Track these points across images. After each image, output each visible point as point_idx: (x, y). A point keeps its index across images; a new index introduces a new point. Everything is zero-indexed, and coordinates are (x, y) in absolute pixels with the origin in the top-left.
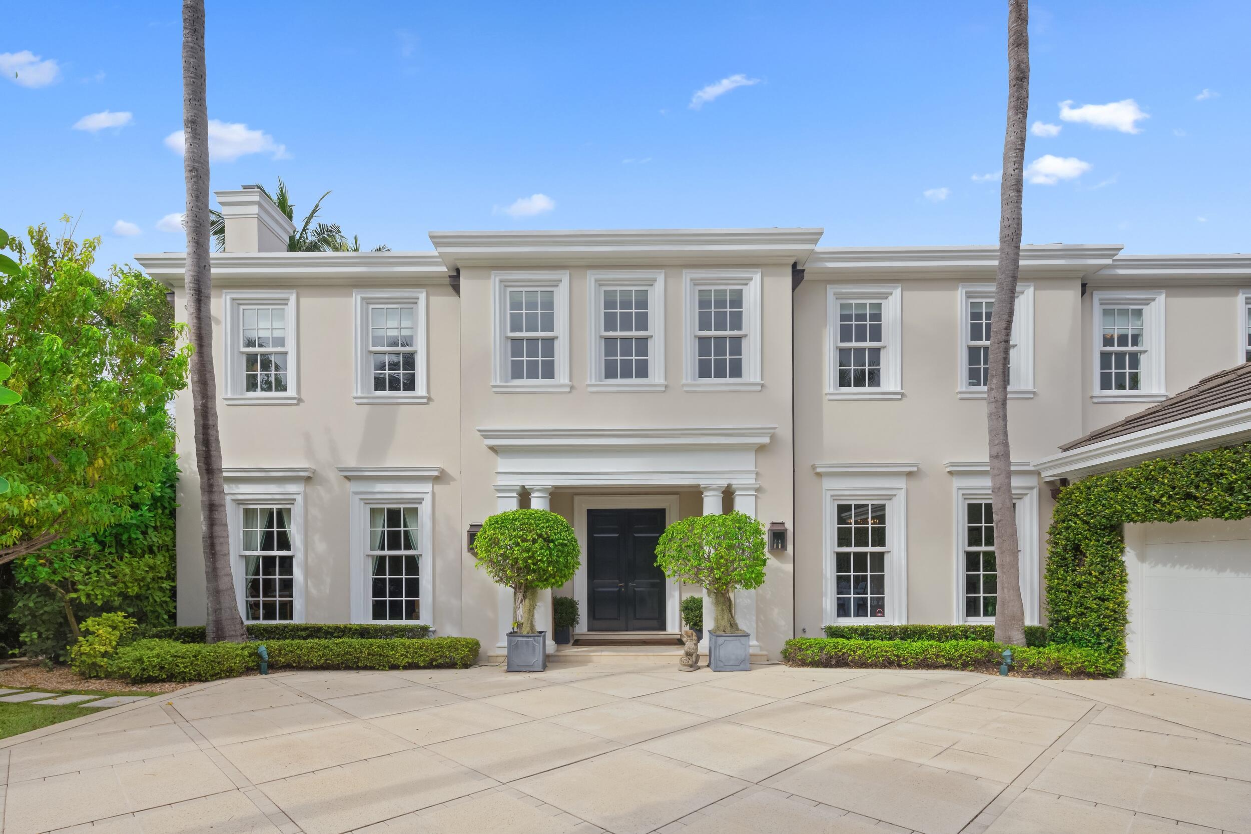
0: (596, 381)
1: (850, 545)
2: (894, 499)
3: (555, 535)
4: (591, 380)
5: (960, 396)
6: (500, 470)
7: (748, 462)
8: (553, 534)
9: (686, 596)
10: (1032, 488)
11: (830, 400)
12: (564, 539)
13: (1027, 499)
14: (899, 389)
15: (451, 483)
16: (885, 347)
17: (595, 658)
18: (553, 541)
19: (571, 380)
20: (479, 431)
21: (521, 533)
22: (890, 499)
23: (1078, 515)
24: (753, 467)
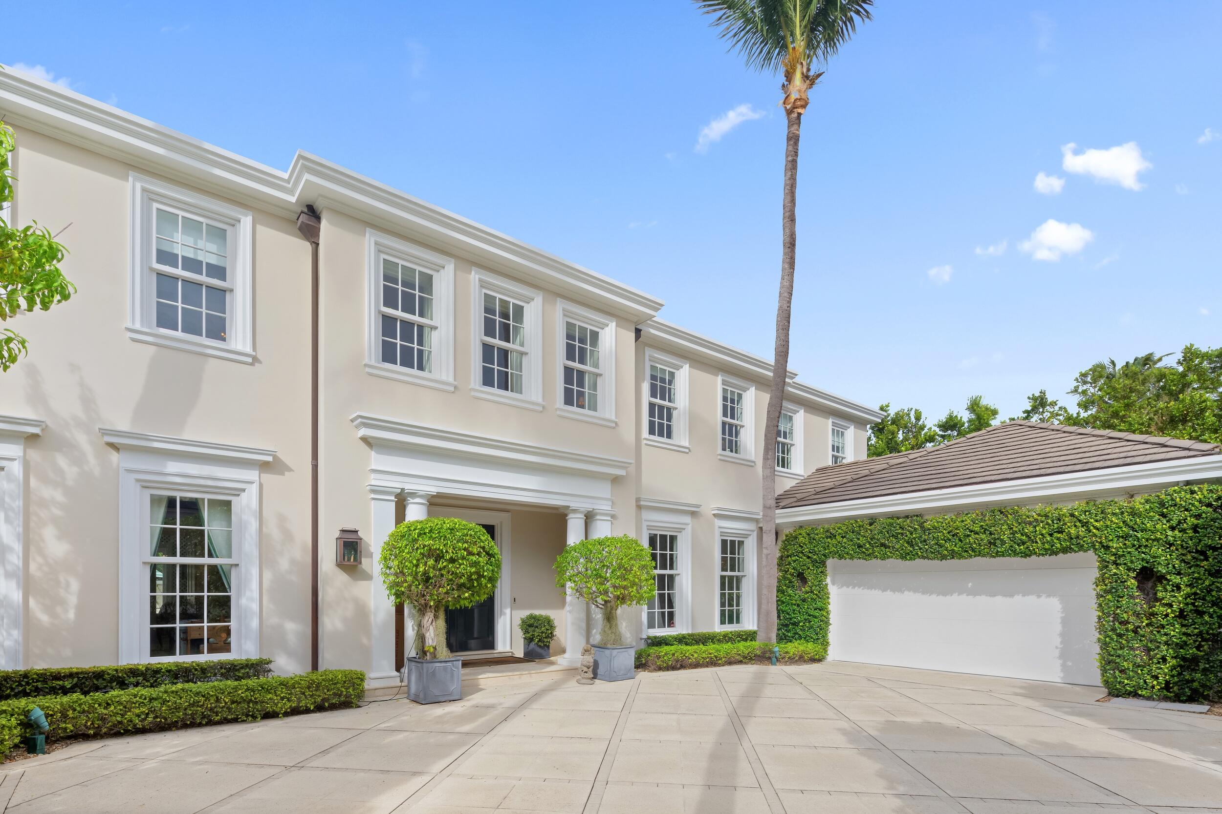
2: (683, 532)
4: (474, 384)
5: (719, 457)
6: (374, 467)
7: (604, 490)
10: (753, 531)
11: (646, 445)
13: (750, 538)
14: (687, 444)
15: (286, 473)
16: (676, 408)
19: (455, 379)
22: (680, 533)
23: (803, 553)
24: (609, 497)
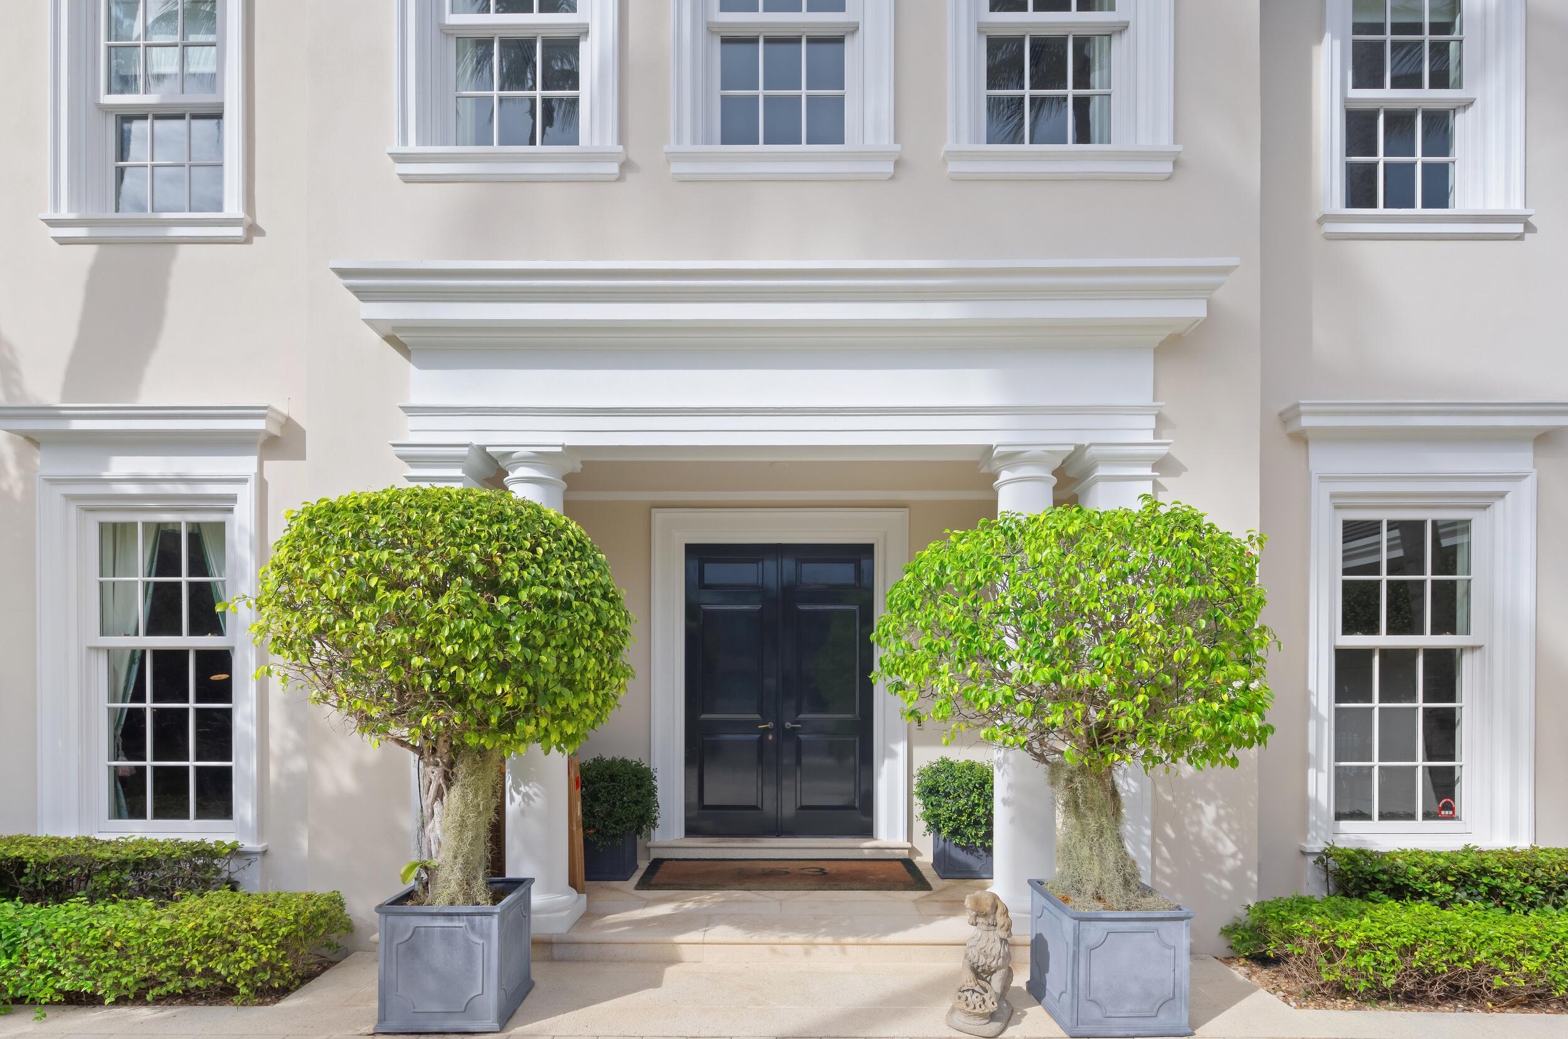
0: (694, 141)
1: (1373, 630)
2: (1500, 504)
3: (524, 567)
4: (679, 141)
6: (416, 400)
7: (1133, 384)
8: (514, 565)
9: (927, 756)
12: (557, 586)
14: (1517, 206)
16: (1468, 104)
17: (686, 952)
18: (512, 590)
19: (622, 138)
20: (342, 273)
21: (385, 555)
22: (1485, 507)
24: (1147, 400)
